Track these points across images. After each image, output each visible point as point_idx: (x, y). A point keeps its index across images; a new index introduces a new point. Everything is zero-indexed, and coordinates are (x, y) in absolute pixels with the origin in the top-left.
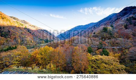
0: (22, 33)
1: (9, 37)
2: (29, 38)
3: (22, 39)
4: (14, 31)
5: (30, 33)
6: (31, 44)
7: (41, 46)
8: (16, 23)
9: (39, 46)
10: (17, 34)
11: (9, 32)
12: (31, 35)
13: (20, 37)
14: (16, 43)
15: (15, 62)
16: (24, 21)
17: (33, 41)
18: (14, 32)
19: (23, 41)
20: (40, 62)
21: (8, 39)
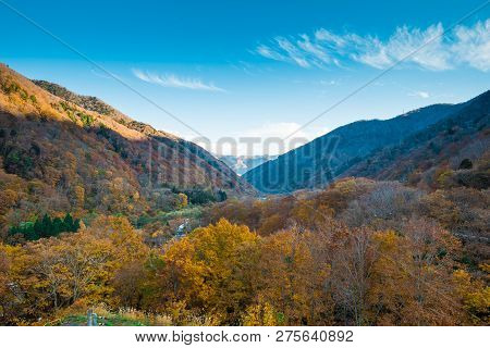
0: (88, 156)
1: (37, 176)
2: (121, 179)
3: (90, 185)
4: (56, 148)
5: (124, 156)
6: (131, 206)
7: (172, 218)
8: (62, 109)
9: (165, 220)
10: (70, 161)
11: (38, 150)
12: (128, 167)
13: (83, 175)
14: (65, 199)
15: (94, 287)
16: (93, 100)
17: (137, 195)
18: (56, 154)
19: (94, 191)
20: (203, 295)
21: (35, 182)
